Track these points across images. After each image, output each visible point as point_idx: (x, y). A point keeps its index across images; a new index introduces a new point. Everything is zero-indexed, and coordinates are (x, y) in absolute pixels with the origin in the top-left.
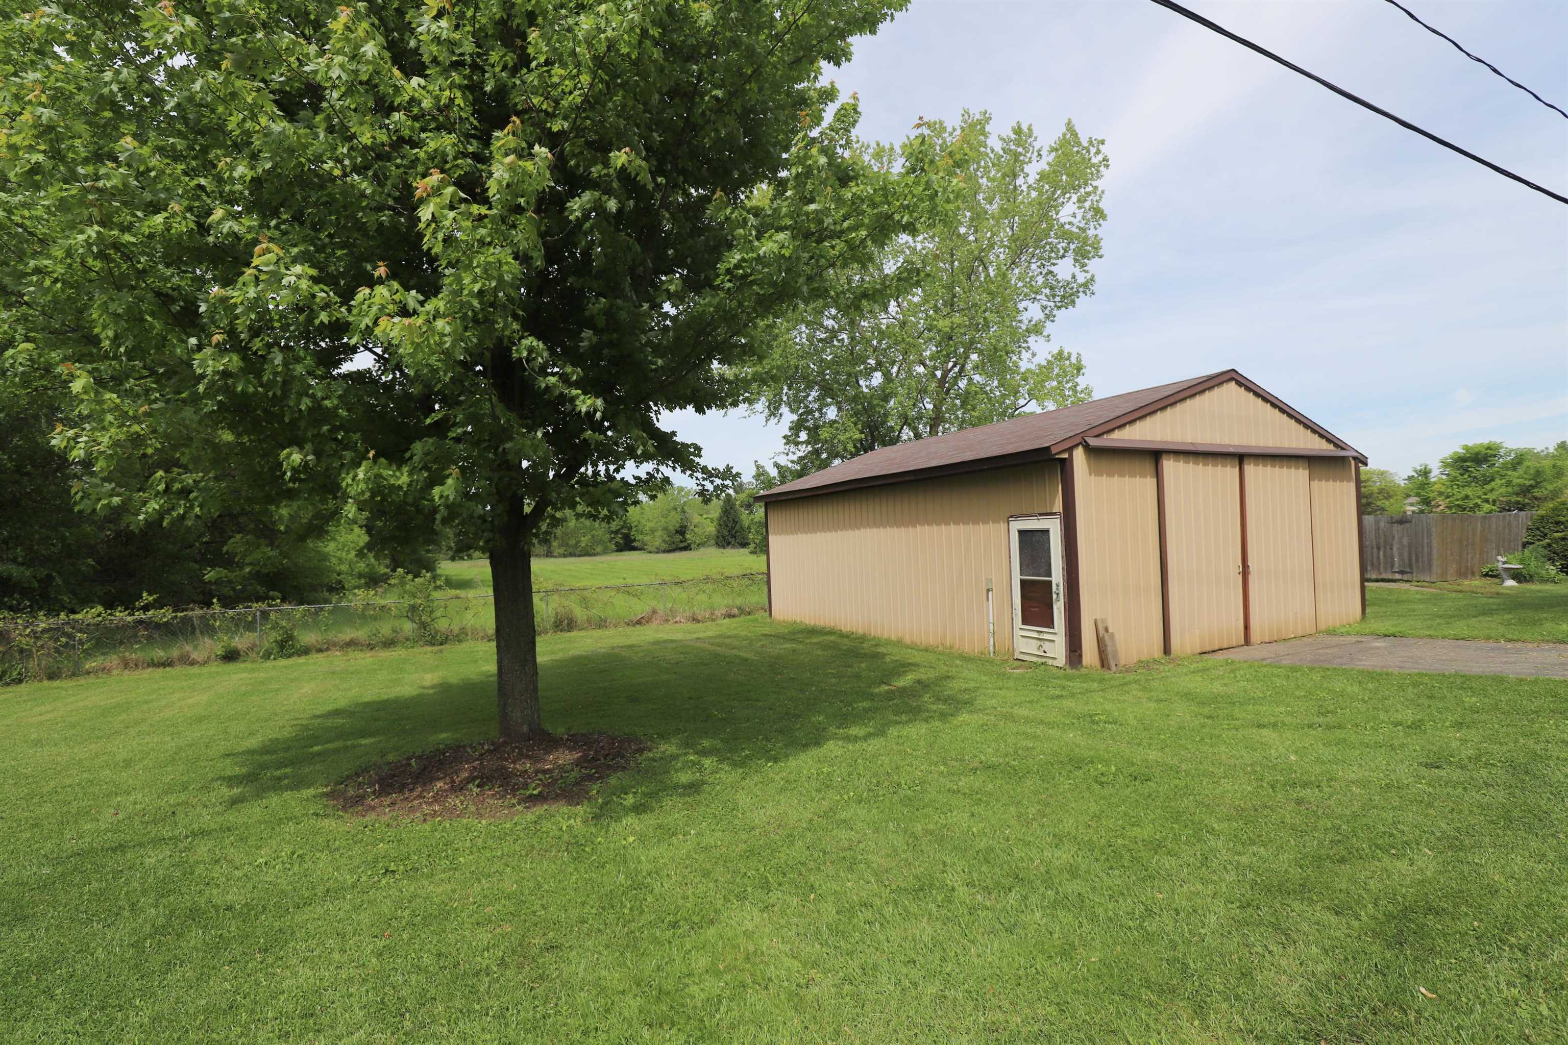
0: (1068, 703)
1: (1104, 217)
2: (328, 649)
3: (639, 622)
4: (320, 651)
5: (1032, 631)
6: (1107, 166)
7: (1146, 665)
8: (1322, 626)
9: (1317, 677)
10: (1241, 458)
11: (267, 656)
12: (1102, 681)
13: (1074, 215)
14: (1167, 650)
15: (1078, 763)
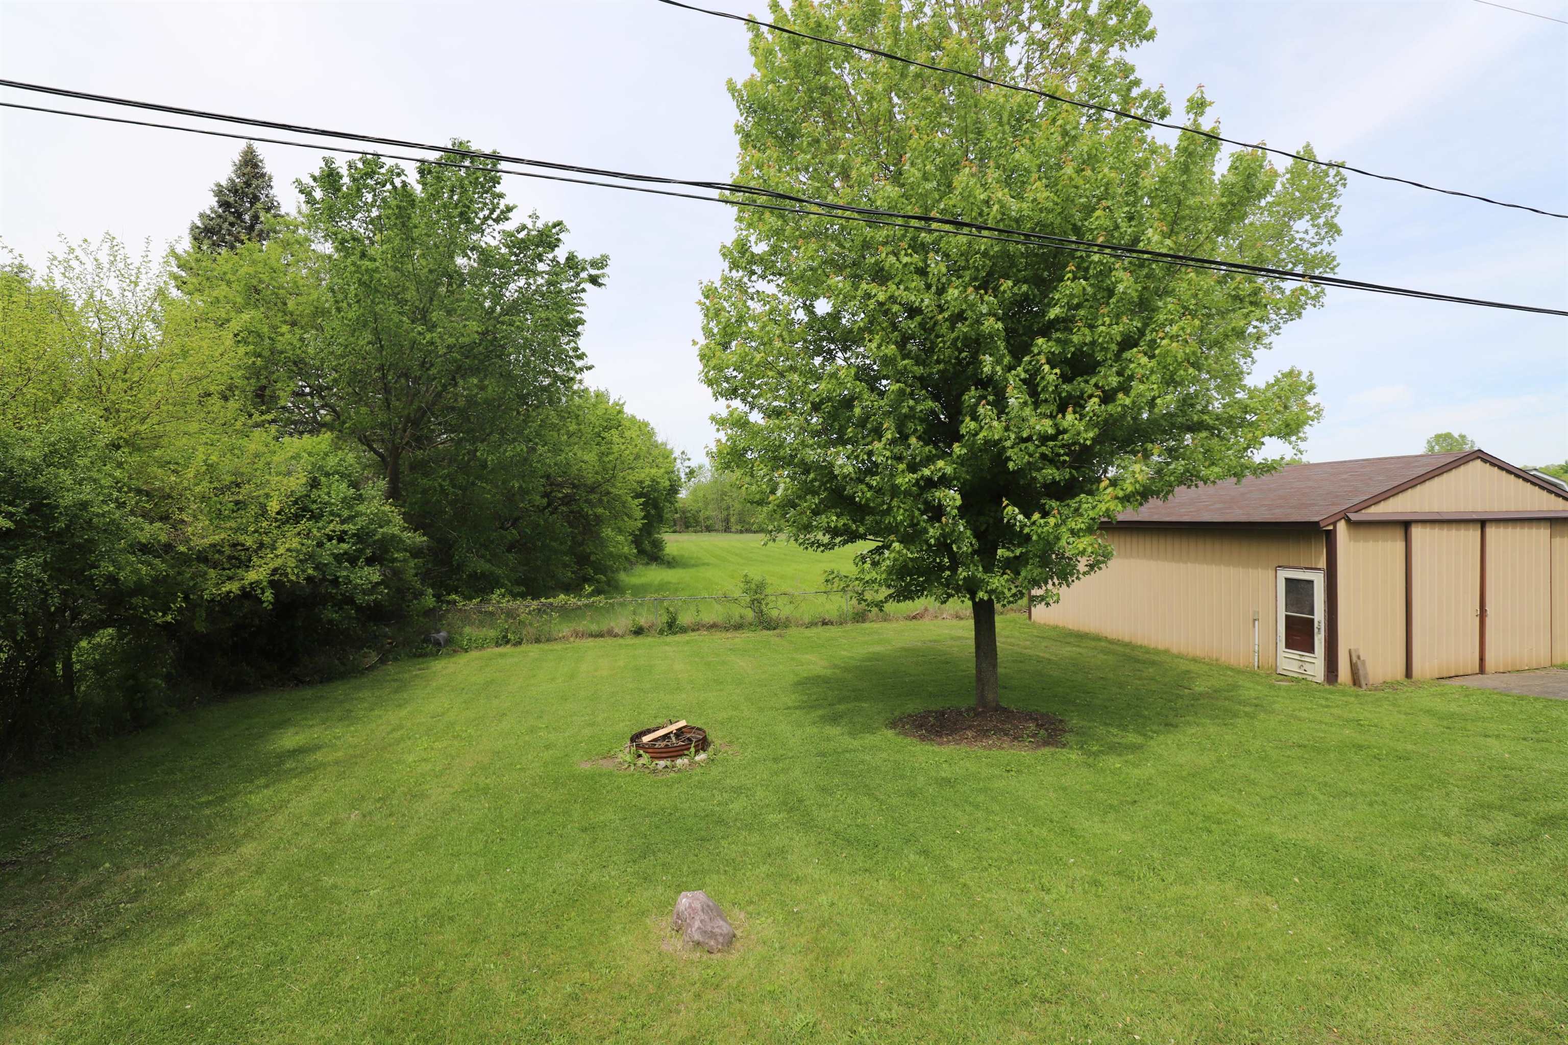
0: (1335, 711)
1: (1339, 232)
2: (698, 630)
3: (914, 618)
4: (693, 630)
5: (1295, 654)
6: (1344, 185)
7: (1392, 686)
8: (1558, 661)
9: (1539, 706)
10: (1483, 523)
11: (661, 632)
12: (1357, 696)
13: (1306, 232)
14: (1408, 673)
15: (1360, 747)
